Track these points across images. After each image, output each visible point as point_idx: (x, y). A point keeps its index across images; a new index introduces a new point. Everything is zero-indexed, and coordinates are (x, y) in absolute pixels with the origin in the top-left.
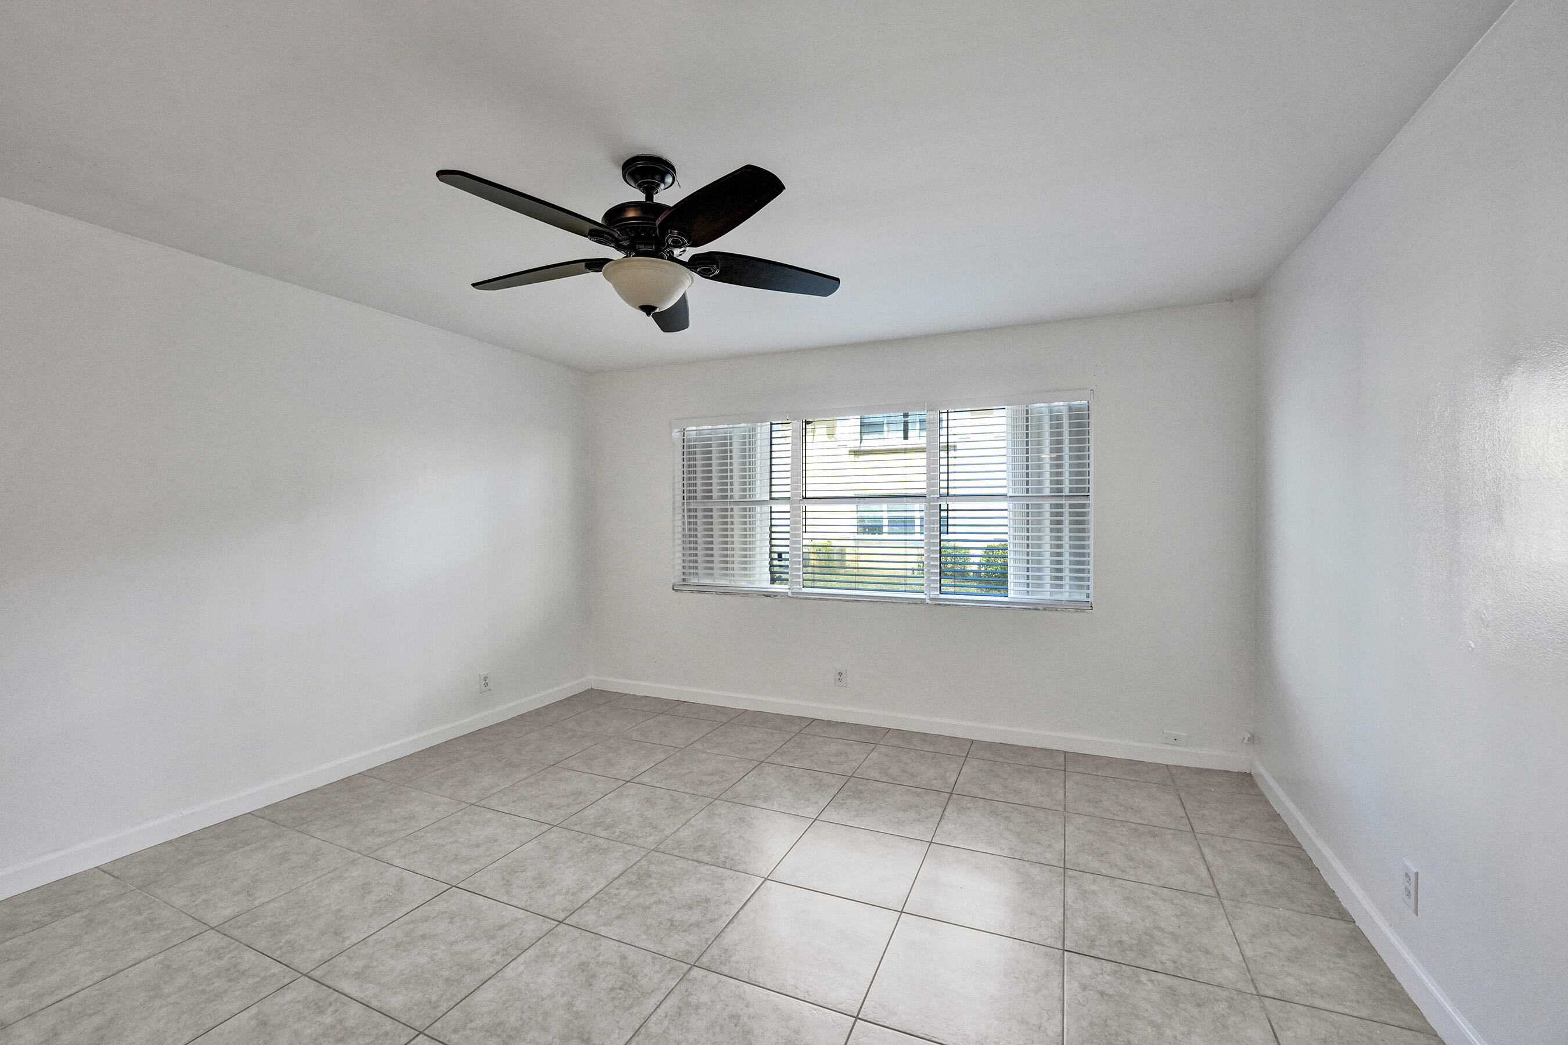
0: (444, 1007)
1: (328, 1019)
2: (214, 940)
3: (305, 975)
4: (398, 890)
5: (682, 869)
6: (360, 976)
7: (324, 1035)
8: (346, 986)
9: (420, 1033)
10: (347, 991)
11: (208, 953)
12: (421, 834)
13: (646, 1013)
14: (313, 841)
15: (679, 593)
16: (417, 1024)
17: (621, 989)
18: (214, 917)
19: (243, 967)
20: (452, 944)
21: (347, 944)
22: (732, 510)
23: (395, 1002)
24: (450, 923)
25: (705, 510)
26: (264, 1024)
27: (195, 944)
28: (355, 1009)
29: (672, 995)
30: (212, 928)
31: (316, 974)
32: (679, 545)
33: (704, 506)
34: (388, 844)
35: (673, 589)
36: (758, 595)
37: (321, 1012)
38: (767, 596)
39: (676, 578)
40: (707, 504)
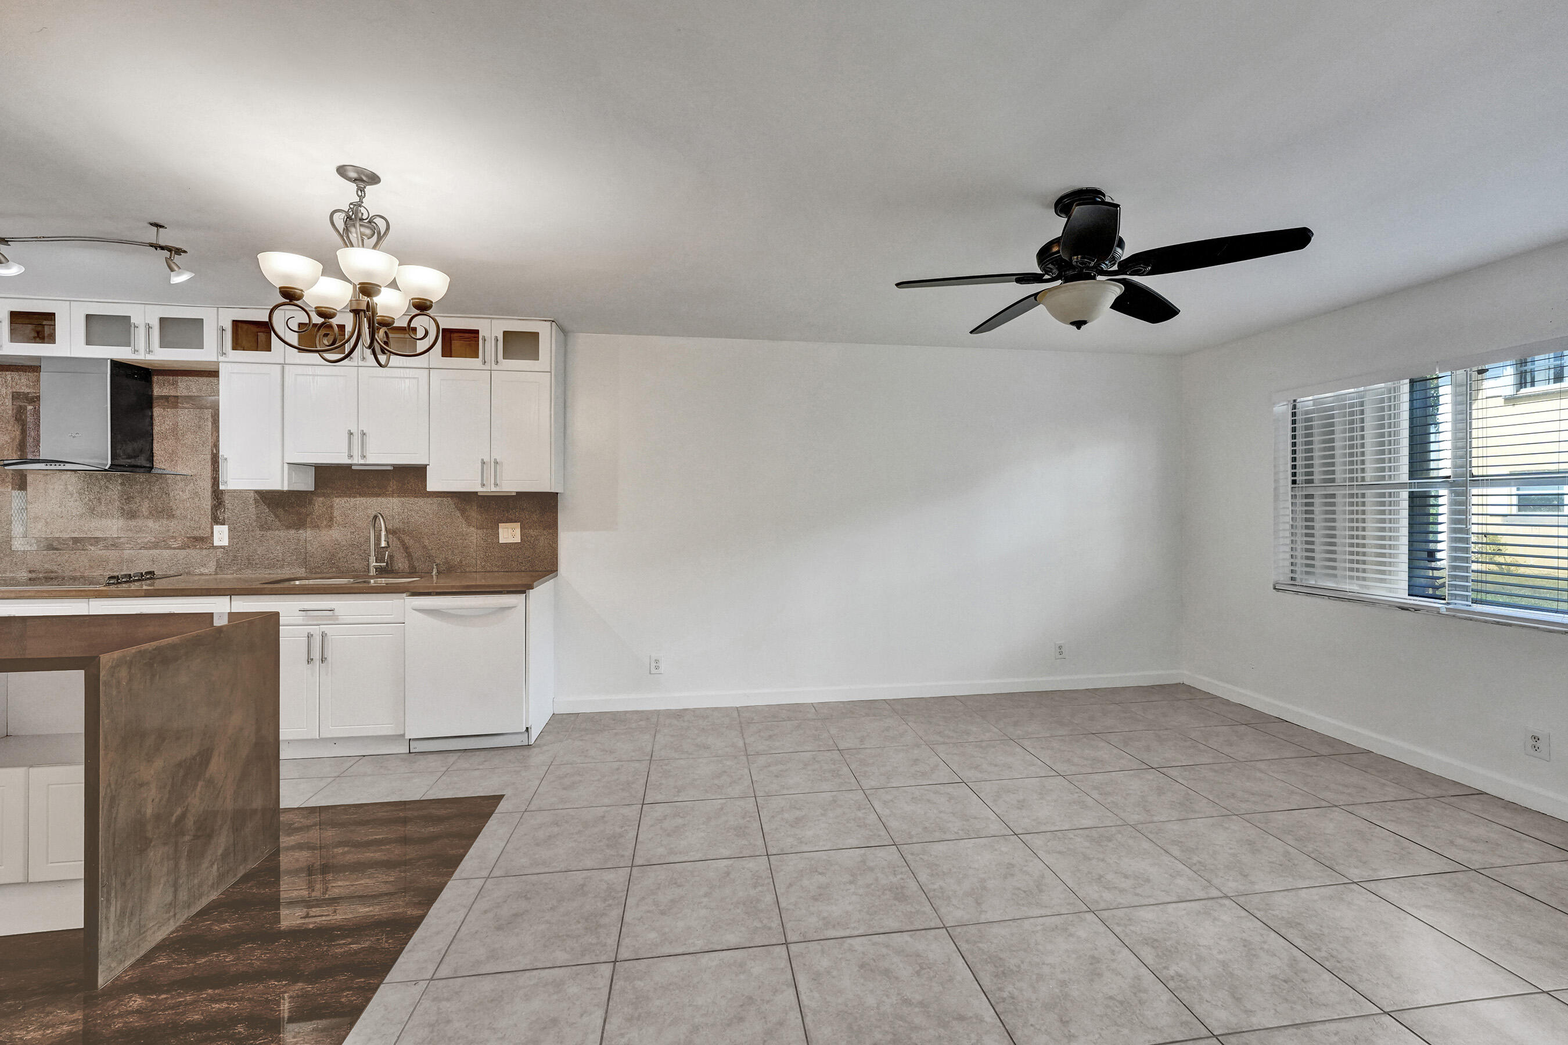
0: (914, 840)
1: (860, 814)
2: (836, 755)
3: (863, 790)
4: (932, 770)
5: (1145, 849)
6: (885, 803)
7: (854, 820)
8: (876, 805)
9: (895, 845)
10: (875, 807)
11: (831, 760)
12: (967, 744)
13: (1031, 914)
14: (905, 726)
15: (1280, 593)
16: (896, 840)
17: (1025, 892)
18: (842, 745)
19: (840, 773)
20: (941, 812)
21: (889, 785)
22: (1363, 496)
23: (893, 824)
24: (948, 801)
25: (1326, 496)
26: (835, 801)
27: (829, 754)
28: (873, 817)
29: (1058, 917)
30: (839, 750)
31: (868, 792)
32: (1287, 537)
33: (1325, 490)
34: (944, 743)
35: (1275, 589)
36: (1390, 606)
37: (859, 809)
38: (1403, 609)
39: (1283, 576)
40: (1328, 488)
